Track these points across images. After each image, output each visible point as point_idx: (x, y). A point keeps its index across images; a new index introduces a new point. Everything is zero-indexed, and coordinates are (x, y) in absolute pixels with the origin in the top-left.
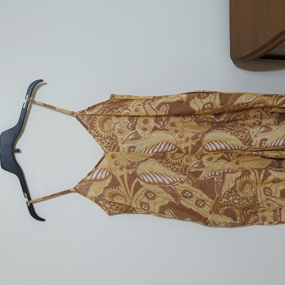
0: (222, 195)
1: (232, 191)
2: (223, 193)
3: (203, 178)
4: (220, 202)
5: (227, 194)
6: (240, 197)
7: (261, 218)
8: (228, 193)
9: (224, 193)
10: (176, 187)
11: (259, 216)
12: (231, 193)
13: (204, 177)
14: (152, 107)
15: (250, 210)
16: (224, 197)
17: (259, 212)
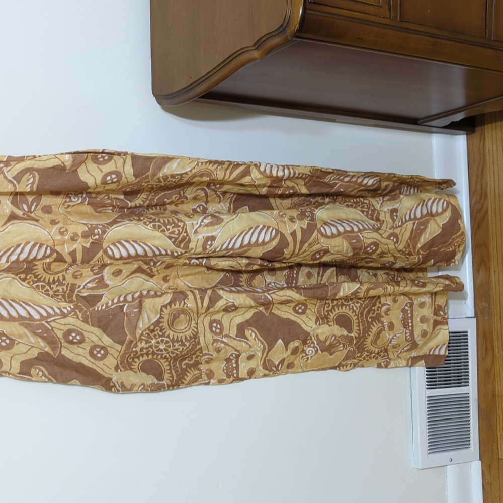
0: (138, 336)
1: (155, 328)
2: (139, 332)
3: (104, 308)
4: (134, 349)
5: (146, 334)
6: (169, 338)
7: (206, 373)
8: (147, 331)
9: (141, 332)
10: (53, 324)
11: (203, 371)
12: (153, 331)
13: (105, 305)
14: (5, 177)
15: (186, 361)
16: (141, 339)
17: (201, 363)
